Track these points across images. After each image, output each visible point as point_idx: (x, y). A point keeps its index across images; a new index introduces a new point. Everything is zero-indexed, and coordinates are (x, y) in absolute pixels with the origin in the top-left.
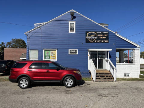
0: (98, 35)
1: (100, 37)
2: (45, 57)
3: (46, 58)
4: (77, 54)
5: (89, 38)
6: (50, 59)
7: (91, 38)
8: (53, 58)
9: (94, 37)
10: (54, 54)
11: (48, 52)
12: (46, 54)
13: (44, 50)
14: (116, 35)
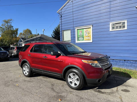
2: (79, 37)
3: (80, 39)
4: (126, 28)
6: (83, 40)
8: (87, 38)
10: (89, 33)
12: (80, 34)
13: (76, 29)
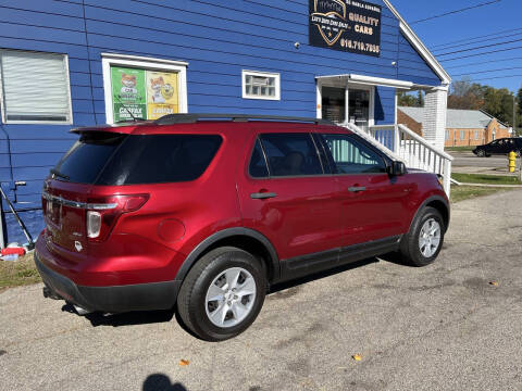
0: (352, 17)
1: (355, 23)
2: (120, 106)
3: (124, 113)
4: (277, 96)
5: (321, 24)
7: (326, 25)
9: (338, 19)
11: (133, 79)
12: (123, 90)
14: (401, 26)
